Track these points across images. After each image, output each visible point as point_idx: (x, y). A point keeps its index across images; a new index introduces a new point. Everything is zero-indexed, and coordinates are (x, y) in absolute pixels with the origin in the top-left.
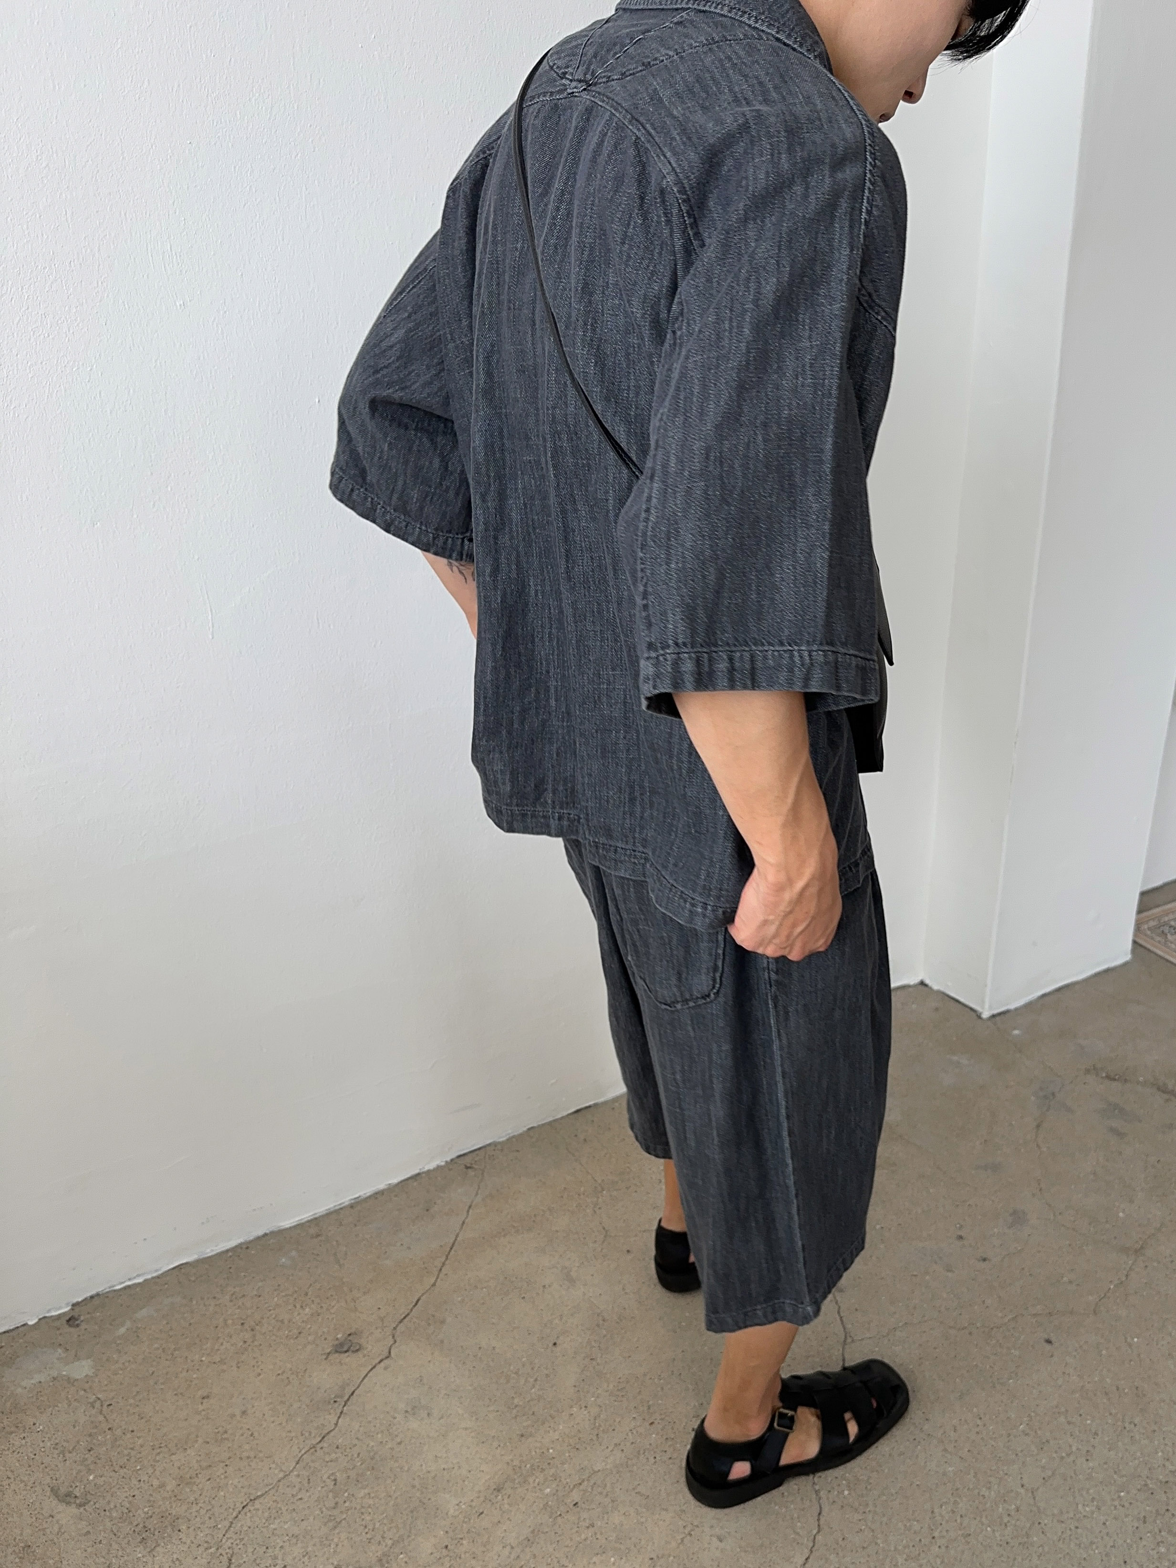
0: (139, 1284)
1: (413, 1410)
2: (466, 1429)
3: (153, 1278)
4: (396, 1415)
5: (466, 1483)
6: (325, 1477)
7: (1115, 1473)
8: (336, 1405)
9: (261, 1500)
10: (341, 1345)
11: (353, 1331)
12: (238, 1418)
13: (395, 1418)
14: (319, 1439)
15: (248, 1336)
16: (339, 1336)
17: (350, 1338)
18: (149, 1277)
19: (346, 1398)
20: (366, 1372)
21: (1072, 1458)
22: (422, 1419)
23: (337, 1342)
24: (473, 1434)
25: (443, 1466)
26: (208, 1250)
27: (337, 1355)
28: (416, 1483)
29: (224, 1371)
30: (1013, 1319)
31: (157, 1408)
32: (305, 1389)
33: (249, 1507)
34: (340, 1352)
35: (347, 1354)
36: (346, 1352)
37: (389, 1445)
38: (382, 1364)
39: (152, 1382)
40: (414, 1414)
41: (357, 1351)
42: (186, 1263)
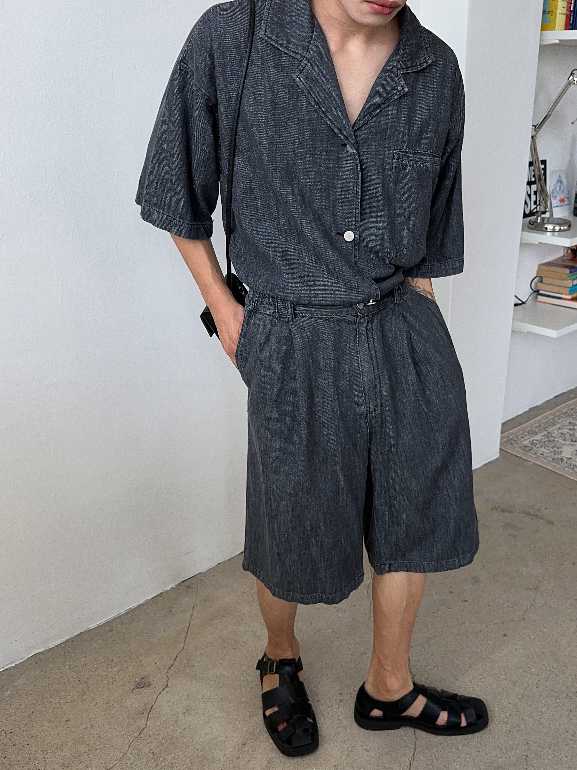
0: (13, 667)
1: (188, 711)
2: (219, 717)
3: (21, 663)
4: (179, 715)
5: (226, 743)
6: (147, 752)
7: (552, 691)
8: (144, 715)
10: (139, 684)
11: (144, 676)
12: (89, 728)
13: (178, 717)
14: (139, 733)
15: (84, 686)
16: (136, 680)
17: (143, 680)
18: (18, 662)
19: (149, 710)
20: (156, 697)
21: (530, 688)
22: (194, 715)
23: (136, 683)
24: (224, 719)
25: (211, 737)
26: (50, 645)
27: (138, 690)
28: (199, 747)
29: (74, 706)
30: (486, 627)
31: (40, 730)
32: (124, 709)
34: (140, 688)
35: (143, 688)
36: (142, 687)
37: (179, 731)
38: (164, 691)
39: (33, 717)
40: (189, 714)
41: (149, 686)
42: (39, 653)
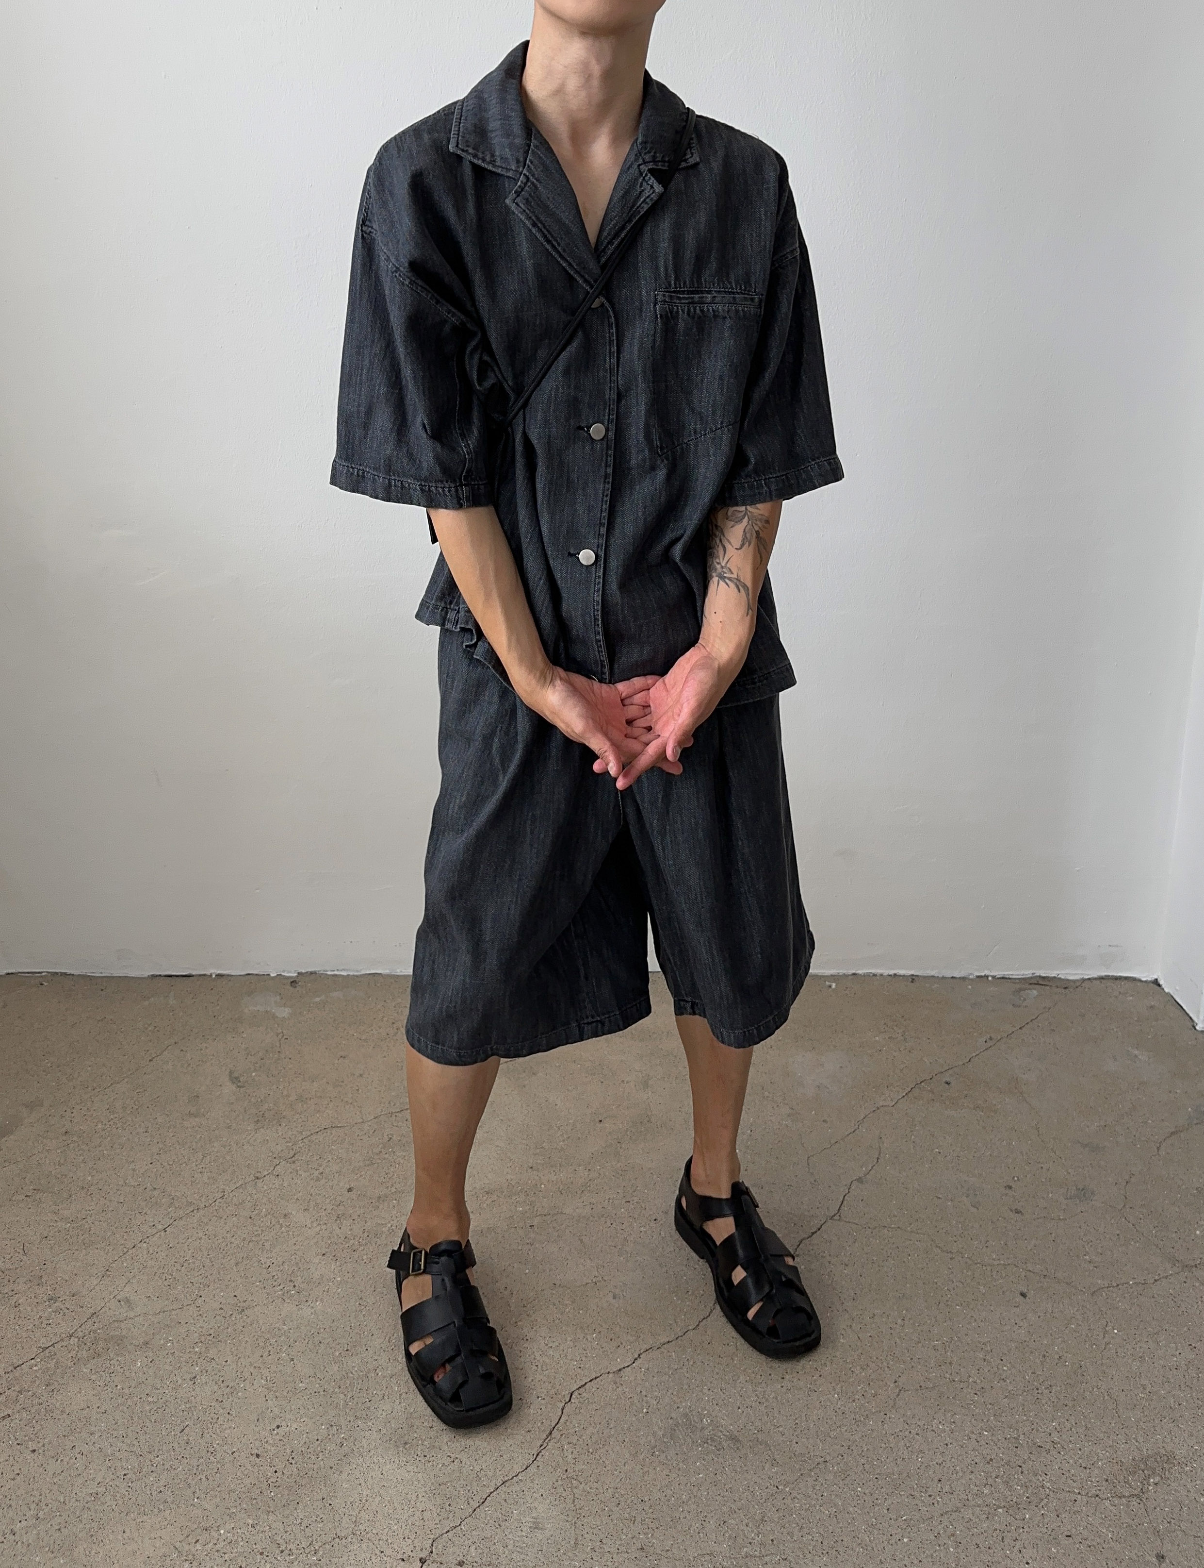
9: (338, 1130)
26: (398, 970)
30: (1004, 1265)
33: (328, 1131)
42: (380, 974)
